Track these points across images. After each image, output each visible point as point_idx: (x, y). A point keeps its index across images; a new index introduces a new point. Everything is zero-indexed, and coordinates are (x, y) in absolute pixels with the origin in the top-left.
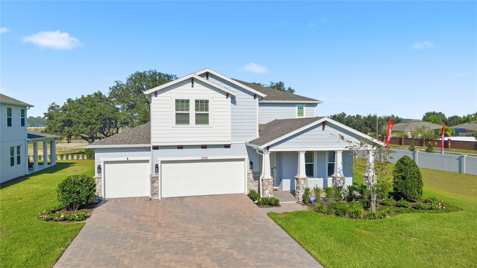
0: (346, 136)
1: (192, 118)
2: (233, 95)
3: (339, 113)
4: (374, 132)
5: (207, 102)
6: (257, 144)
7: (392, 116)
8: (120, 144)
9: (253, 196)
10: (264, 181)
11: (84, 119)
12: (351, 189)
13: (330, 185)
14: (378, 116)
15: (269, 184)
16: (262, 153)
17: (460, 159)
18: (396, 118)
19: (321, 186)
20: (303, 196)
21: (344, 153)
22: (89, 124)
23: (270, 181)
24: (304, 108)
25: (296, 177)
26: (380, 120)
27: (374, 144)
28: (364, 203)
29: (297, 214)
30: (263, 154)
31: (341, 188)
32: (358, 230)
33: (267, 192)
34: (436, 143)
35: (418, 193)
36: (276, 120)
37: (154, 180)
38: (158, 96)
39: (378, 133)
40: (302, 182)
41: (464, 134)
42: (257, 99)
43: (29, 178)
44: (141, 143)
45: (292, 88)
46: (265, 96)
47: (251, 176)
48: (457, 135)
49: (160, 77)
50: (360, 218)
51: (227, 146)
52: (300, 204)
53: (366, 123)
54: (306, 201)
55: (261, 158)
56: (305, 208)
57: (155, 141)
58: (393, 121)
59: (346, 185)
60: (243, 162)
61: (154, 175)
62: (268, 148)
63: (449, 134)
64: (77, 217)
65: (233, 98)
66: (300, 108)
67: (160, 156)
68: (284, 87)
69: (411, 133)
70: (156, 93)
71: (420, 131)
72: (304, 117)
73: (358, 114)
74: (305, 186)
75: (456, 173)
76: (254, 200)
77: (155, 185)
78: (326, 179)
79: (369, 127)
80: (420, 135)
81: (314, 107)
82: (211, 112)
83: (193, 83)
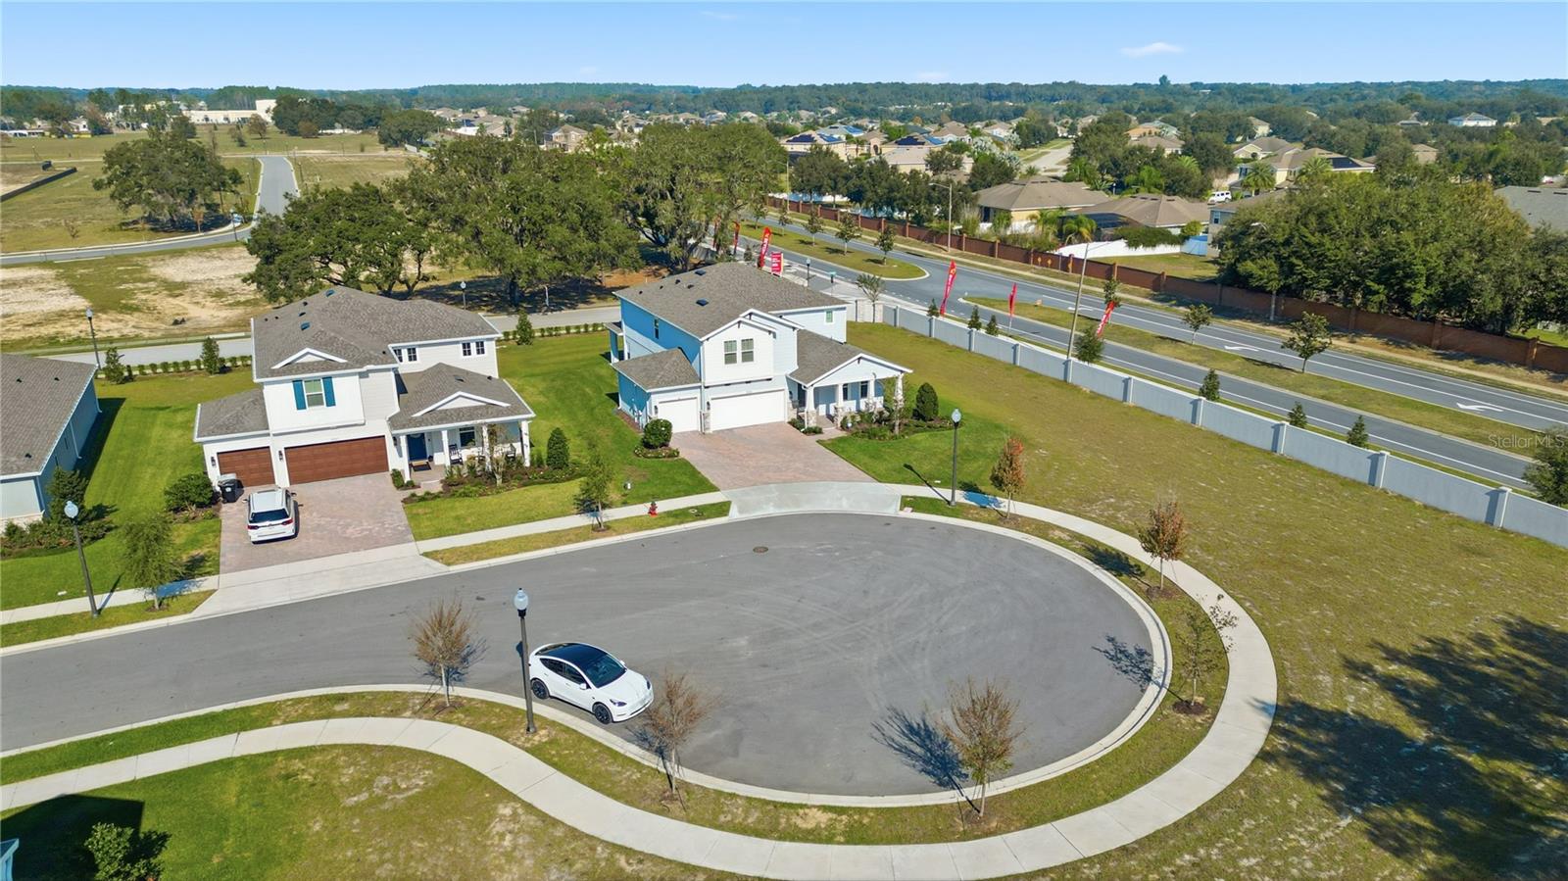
1: (739, 357)
2: (775, 332)
5: (752, 340)
6: (799, 377)
8: (674, 385)
9: (797, 423)
10: (808, 413)
12: (881, 411)
13: (863, 407)
15: (813, 415)
19: (854, 409)
20: (841, 421)
21: (876, 381)
28: (890, 424)
29: (841, 440)
30: (807, 390)
31: (872, 409)
32: (883, 449)
33: (810, 420)
35: (934, 414)
37: (705, 416)
41: (1109, 230)
42: (796, 332)
44: (693, 383)
47: (791, 406)
50: (885, 439)
51: (770, 379)
52: (840, 431)
54: (844, 426)
55: (802, 390)
56: (843, 434)
57: (707, 380)
60: (783, 394)
61: (705, 411)
62: (812, 385)
63: (1084, 230)
67: (711, 393)
70: (708, 339)
74: (843, 414)
76: (798, 429)
77: (705, 420)
82: (756, 349)
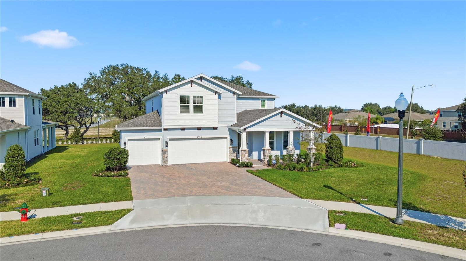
0: (296, 121)
1: (191, 109)
2: (219, 93)
3: (290, 104)
4: (319, 120)
5: (201, 97)
6: (237, 127)
7: (336, 106)
8: (140, 127)
9: (234, 162)
10: (242, 151)
11: (61, 108)
12: (299, 156)
13: (285, 154)
14: (323, 106)
15: (246, 153)
16: (241, 132)
17: (377, 140)
18: (338, 108)
19: (279, 154)
20: (268, 161)
21: (295, 133)
22: (67, 112)
23: (246, 151)
24: (266, 101)
25: (263, 148)
26: (325, 111)
27: (314, 127)
28: (307, 163)
29: (265, 170)
30: (242, 134)
31: (292, 155)
33: (244, 158)
34: (363, 129)
35: (340, 157)
36: (246, 110)
37: (164, 152)
38: (168, 93)
39: (323, 122)
40: (267, 151)
41: (391, 122)
42: (236, 96)
43: (47, 155)
44: (154, 126)
45: (250, 82)
46: (242, 93)
47: (231, 149)
48: (385, 122)
49: (132, 71)
50: (304, 171)
51: (215, 129)
52: (266, 166)
53: (313, 113)
54: (269, 164)
55: (239, 136)
56: (270, 168)
57: (165, 125)
58: (337, 110)
59: (295, 153)
60: (226, 140)
61: (165, 148)
62: (245, 129)
63: (379, 121)
64: (123, 174)
65: (219, 94)
66: (263, 101)
67: (169, 135)
68: (243, 80)
69: (349, 122)
70: (166, 91)
71: (356, 119)
72: (266, 108)
73: (306, 105)
74: (269, 155)
75: (374, 149)
76: (235, 165)
77: (165, 155)
78: (282, 151)
79: (315, 116)
80: (356, 124)
81: (273, 100)
82: (205, 105)
83: (192, 84)
